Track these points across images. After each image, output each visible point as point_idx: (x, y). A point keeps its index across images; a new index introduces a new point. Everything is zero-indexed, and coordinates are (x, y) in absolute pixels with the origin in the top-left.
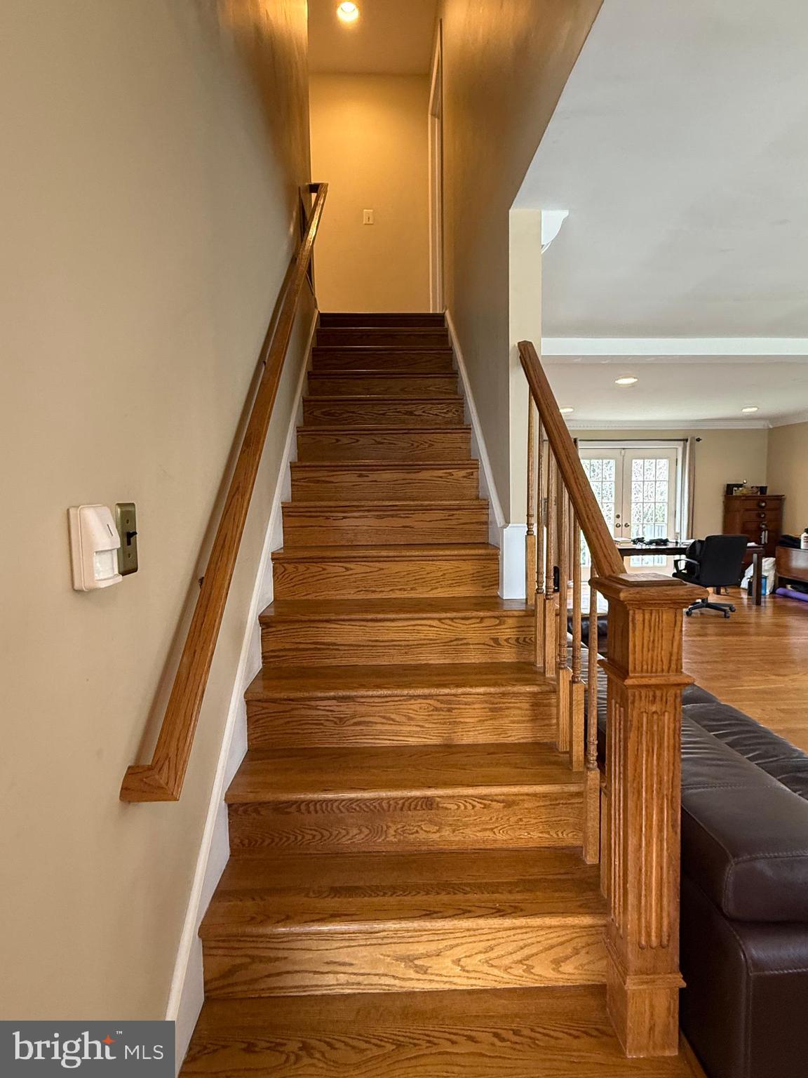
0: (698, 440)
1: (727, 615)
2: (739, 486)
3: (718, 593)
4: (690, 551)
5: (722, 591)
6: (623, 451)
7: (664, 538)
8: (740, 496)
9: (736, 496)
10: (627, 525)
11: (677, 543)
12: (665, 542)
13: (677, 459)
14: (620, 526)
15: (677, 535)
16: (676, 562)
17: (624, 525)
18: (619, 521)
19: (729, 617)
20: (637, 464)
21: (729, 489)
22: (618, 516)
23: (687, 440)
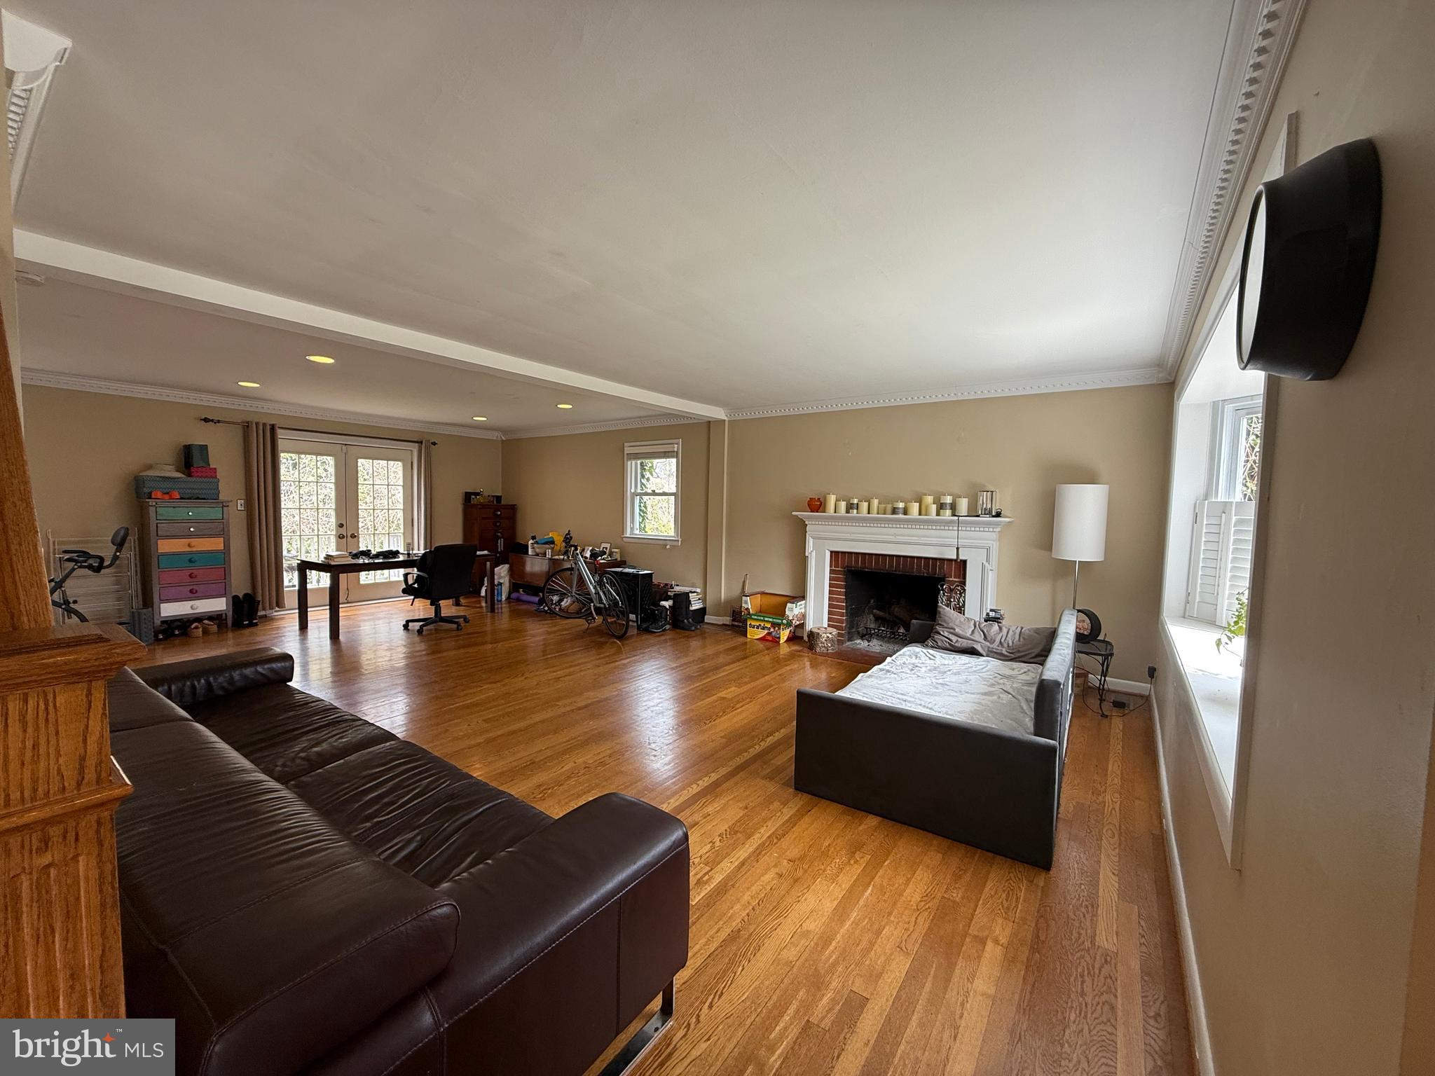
0: (434, 444)
1: (460, 627)
2: (477, 494)
3: (457, 604)
4: (421, 563)
5: (462, 601)
6: (344, 447)
7: (394, 549)
8: (478, 505)
9: (474, 505)
10: (353, 536)
11: (409, 554)
12: (396, 553)
13: (412, 463)
14: (343, 537)
15: (409, 546)
16: (406, 576)
17: (349, 535)
18: (343, 531)
19: (461, 629)
20: (364, 465)
21: (468, 496)
22: (341, 526)
23: (421, 442)
